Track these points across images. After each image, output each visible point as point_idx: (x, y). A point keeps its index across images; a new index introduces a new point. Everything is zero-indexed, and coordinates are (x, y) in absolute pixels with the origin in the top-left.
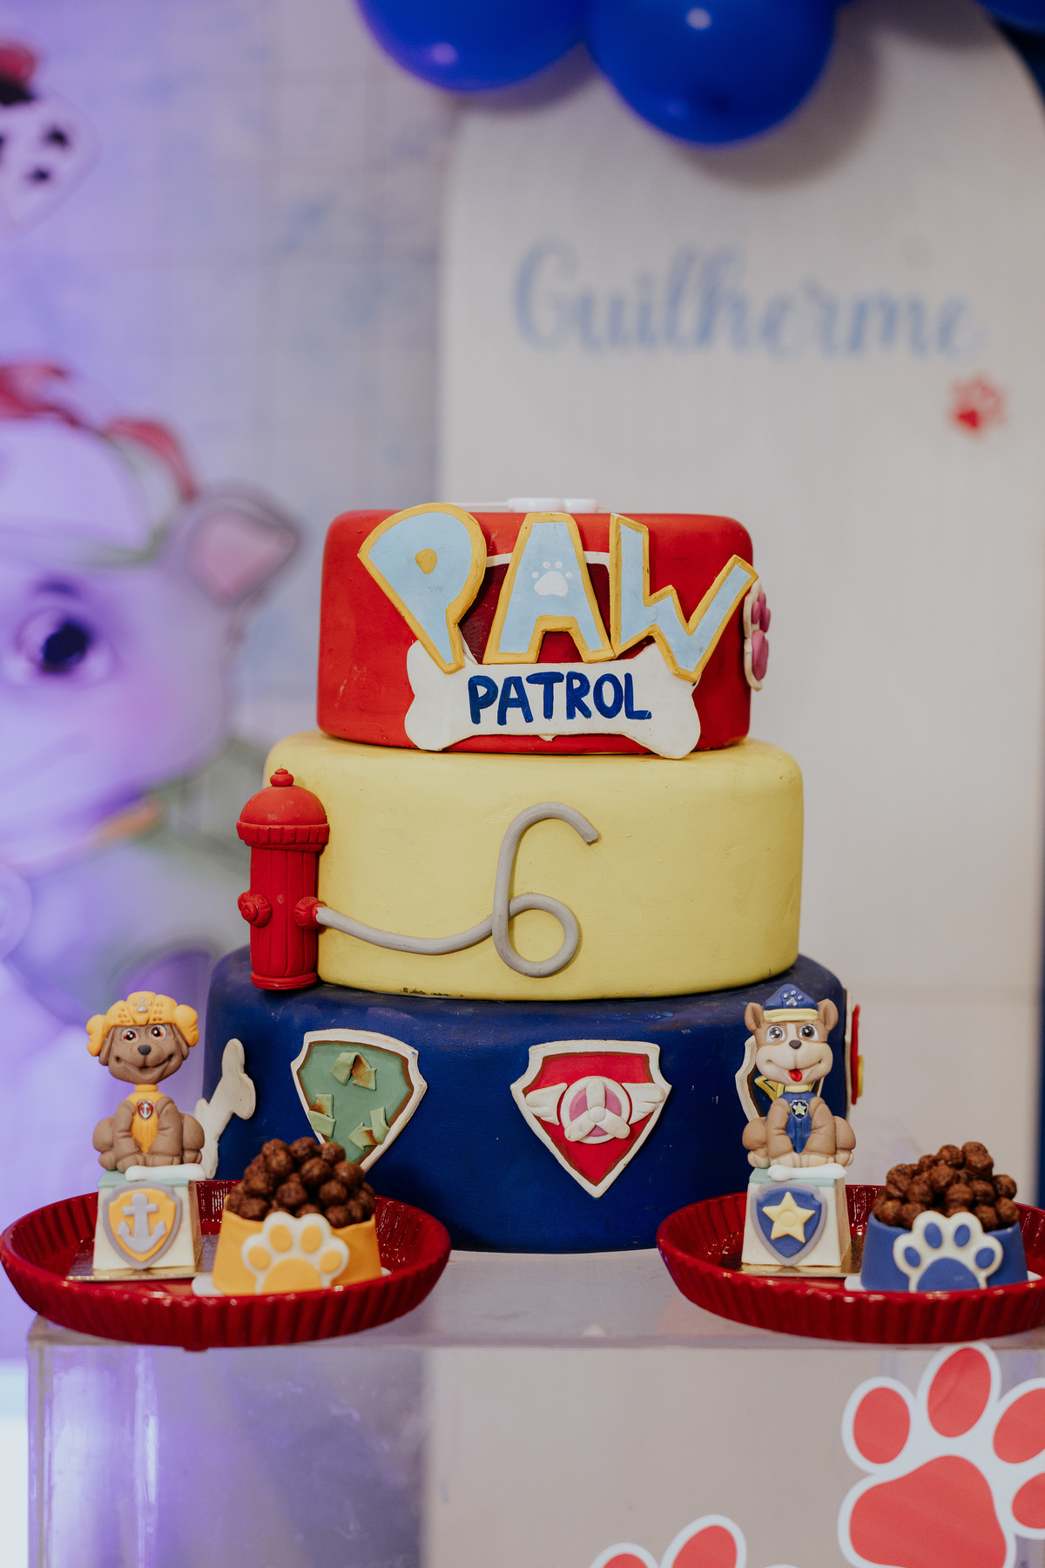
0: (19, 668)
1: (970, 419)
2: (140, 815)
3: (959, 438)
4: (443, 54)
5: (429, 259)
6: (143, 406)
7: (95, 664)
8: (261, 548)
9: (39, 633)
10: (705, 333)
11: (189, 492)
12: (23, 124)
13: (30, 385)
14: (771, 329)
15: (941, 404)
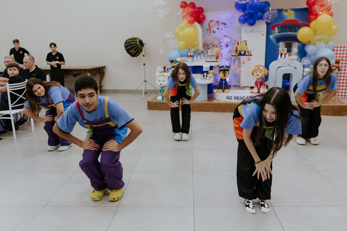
0: (225, 47)
1: (262, 35)
2: (230, 52)
3: (262, 36)
4: (242, 23)
5: (241, 30)
6: (230, 36)
7: (228, 46)
8: (235, 42)
9: (226, 45)
10: (252, 32)
11: (232, 40)
12: (226, 26)
13: (226, 36)
14: (255, 32)
15: (261, 34)
